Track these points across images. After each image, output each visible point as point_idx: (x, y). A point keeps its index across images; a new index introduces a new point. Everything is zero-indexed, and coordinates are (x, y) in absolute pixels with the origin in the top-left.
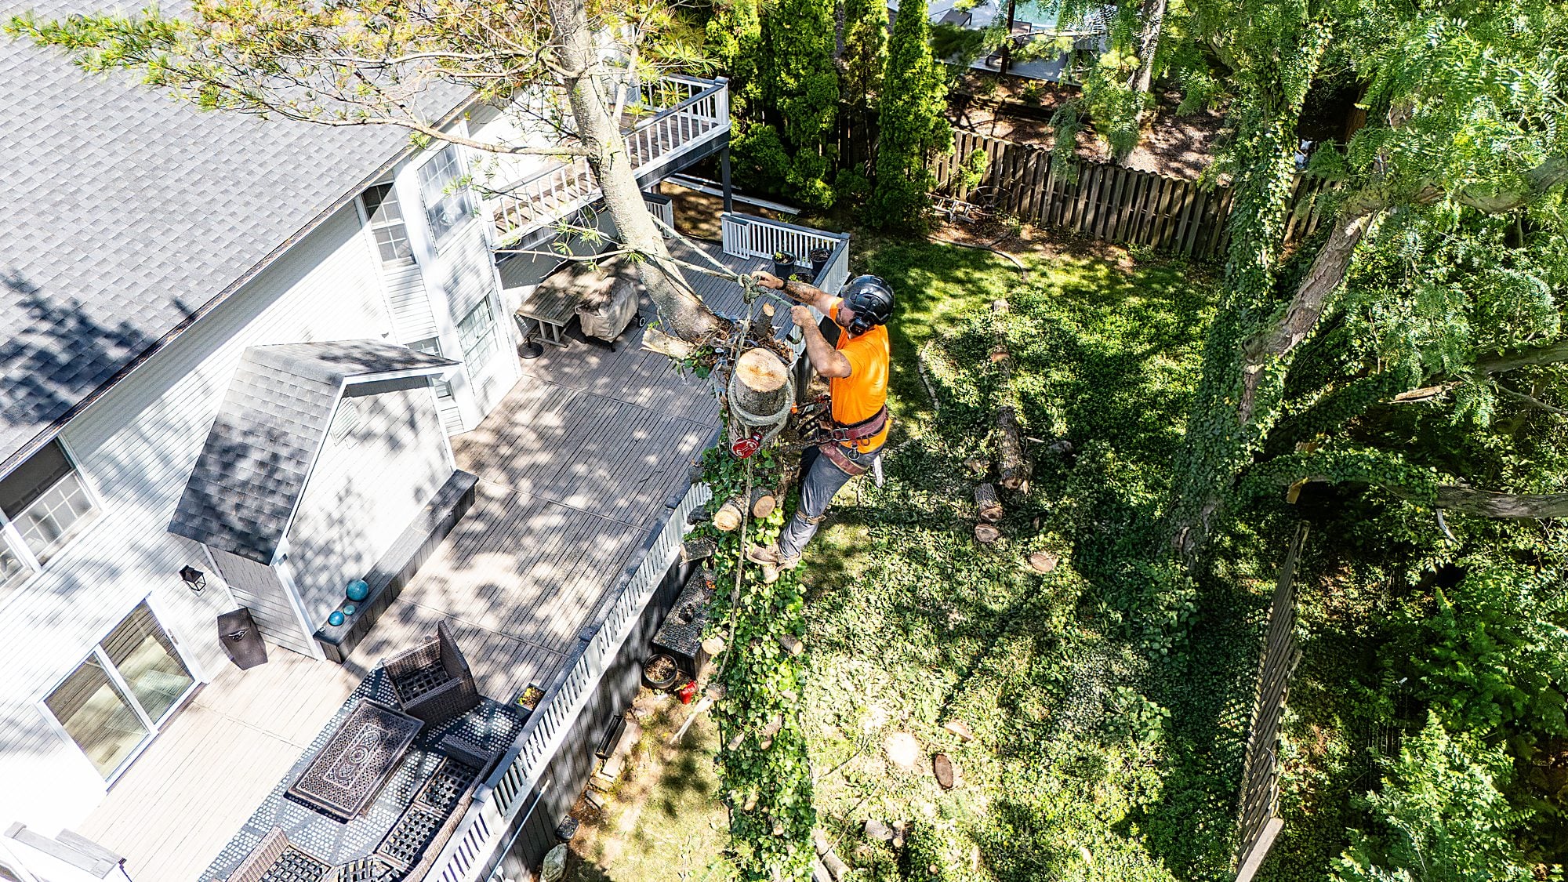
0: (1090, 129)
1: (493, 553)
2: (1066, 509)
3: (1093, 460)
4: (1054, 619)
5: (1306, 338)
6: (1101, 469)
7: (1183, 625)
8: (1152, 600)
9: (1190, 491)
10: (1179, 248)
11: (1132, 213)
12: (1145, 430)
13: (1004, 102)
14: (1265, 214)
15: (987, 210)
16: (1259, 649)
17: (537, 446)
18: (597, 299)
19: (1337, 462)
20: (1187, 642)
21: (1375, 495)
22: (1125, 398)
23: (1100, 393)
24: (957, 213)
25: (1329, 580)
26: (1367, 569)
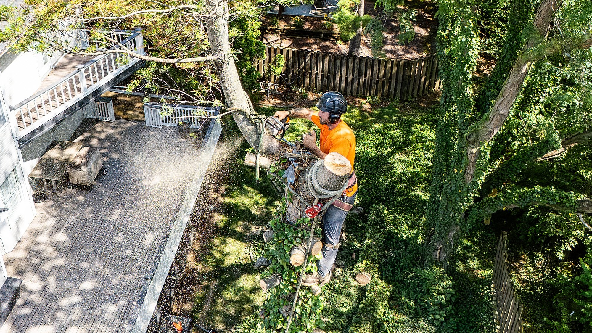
0: (332, 39)
1: (38, 327)
2: (369, 246)
3: (377, 215)
4: (379, 312)
5: (500, 130)
6: (382, 220)
7: (449, 302)
8: (428, 290)
9: (441, 224)
10: (393, 96)
11: (365, 80)
12: (400, 195)
13: (284, 29)
14: (468, 68)
15: (287, 86)
16: (492, 309)
17: (55, 254)
18: (78, 161)
19: (520, 196)
20: (453, 312)
21: (533, 213)
22: (384, 180)
23: (370, 178)
24: (271, 90)
25: (517, 264)
26: (534, 255)
